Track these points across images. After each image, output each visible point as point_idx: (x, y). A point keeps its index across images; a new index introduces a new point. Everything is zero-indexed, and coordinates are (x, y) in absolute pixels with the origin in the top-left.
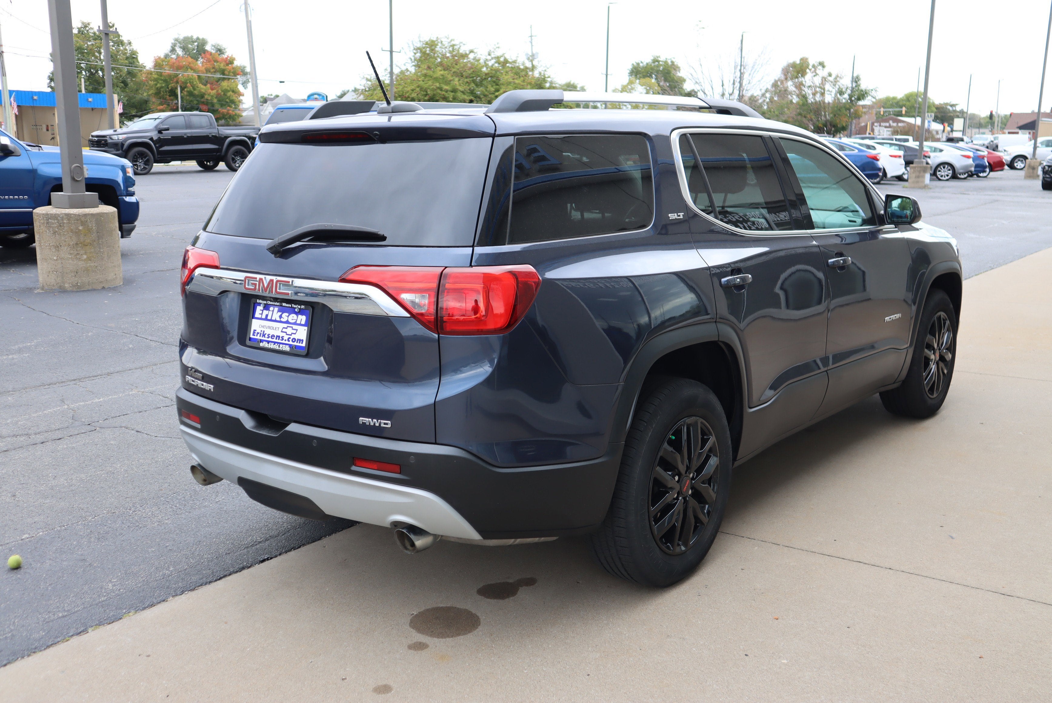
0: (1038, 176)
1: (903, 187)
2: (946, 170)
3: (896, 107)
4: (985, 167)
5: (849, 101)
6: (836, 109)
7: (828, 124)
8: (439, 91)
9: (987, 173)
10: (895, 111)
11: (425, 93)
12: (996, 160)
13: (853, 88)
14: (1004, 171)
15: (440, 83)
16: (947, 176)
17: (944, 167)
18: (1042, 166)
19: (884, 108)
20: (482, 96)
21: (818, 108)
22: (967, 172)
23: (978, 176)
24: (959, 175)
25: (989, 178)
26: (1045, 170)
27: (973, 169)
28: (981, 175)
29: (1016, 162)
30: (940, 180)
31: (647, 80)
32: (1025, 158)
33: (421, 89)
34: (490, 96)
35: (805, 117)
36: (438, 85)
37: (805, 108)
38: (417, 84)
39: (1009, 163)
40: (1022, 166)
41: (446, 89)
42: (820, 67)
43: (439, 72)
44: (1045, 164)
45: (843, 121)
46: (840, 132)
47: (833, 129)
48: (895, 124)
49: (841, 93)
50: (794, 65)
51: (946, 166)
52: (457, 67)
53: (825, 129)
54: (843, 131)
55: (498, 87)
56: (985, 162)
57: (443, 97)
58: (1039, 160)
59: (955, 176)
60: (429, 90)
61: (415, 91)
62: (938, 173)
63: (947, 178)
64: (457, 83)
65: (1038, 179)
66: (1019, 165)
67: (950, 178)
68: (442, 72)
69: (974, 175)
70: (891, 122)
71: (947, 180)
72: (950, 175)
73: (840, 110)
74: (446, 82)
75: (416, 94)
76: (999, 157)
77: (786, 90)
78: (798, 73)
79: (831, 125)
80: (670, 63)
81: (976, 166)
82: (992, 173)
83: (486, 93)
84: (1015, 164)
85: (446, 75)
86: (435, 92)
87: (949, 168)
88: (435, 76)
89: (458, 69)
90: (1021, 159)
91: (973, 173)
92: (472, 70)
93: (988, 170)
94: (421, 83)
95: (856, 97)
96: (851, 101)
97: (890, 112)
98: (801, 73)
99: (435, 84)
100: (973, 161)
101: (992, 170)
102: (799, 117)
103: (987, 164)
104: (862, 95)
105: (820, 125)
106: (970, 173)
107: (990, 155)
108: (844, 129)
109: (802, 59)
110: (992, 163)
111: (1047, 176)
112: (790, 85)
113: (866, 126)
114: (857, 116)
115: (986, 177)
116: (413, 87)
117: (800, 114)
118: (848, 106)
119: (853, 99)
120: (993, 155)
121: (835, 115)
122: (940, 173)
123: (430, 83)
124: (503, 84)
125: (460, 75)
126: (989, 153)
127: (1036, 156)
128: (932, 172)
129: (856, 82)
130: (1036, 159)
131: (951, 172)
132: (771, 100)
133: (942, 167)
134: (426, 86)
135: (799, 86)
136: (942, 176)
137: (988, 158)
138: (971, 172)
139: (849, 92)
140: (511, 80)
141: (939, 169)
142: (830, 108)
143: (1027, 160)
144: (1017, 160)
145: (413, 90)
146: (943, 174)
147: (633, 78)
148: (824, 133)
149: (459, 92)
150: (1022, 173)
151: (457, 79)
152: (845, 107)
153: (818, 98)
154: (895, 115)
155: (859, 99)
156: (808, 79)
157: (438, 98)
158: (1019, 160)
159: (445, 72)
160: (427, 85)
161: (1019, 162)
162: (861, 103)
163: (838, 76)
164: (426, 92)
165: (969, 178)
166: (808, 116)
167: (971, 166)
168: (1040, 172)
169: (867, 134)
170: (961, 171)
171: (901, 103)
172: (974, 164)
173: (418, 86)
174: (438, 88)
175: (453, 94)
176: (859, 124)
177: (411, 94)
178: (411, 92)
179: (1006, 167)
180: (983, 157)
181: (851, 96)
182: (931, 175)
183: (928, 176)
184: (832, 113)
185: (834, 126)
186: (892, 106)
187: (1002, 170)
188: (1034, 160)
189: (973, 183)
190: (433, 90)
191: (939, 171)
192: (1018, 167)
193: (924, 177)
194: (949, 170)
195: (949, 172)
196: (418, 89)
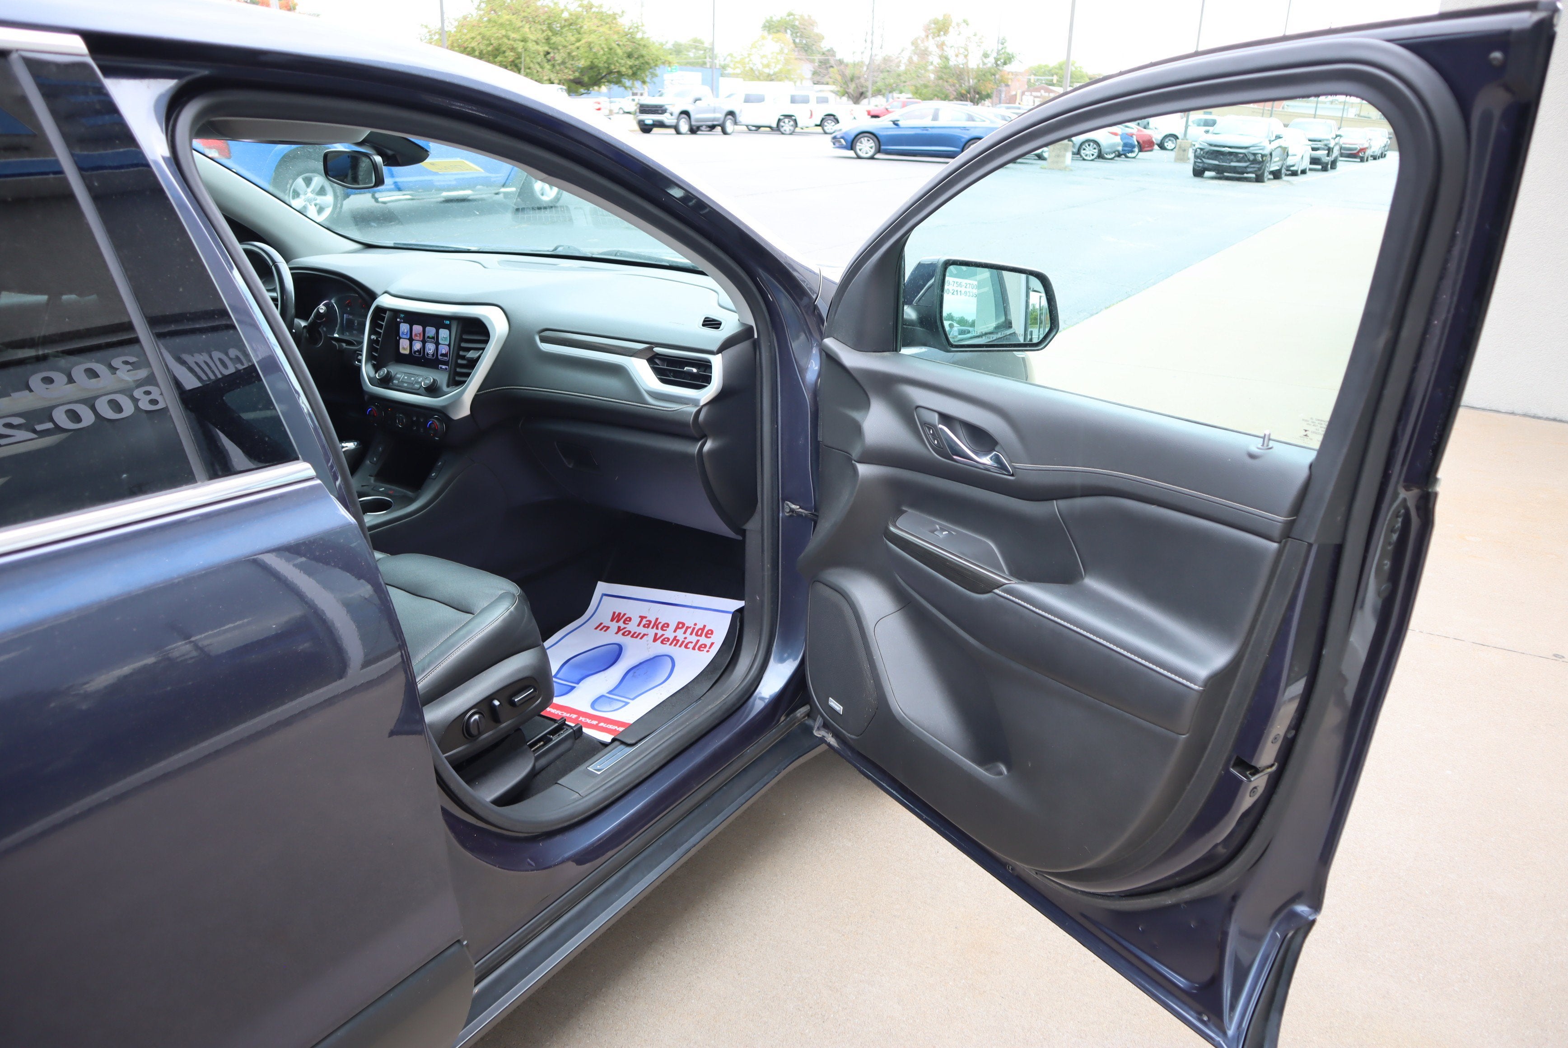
0: (1189, 159)
1: (1042, 168)
2: (1092, 149)
3: (1049, 76)
4: (1134, 147)
5: (995, 65)
6: (980, 73)
7: (972, 91)
8: (506, 40)
9: (1136, 153)
10: (1047, 80)
11: (488, 42)
12: (1146, 139)
13: (998, 52)
14: (1154, 151)
15: (507, 31)
16: (1093, 155)
17: (1089, 145)
18: (1194, 148)
19: (1035, 75)
20: (560, 48)
21: (960, 74)
22: (1114, 152)
23: (1127, 157)
24: (1105, 155)
25: (1138, 159)
26: (1196, 153)
27: (1120, 148)
28: (1129, 155)
29: (1167, 142)
30: (1084, 159)
31: (780, 35)
32: (1176, 137)
33: (483, 38)
34: (570, 47)
35: (947, 82)
36: (504, 32)
37: (948, 71)
38: (479, 32)
39: (1159, 142)
40: (1173, 146)
41: (513, 38)
42: (964, 24)
43: (505, 17)
44: (1197, 146)
45: (988, 88)
46: (984, 100)
47: (977, 96)
48: (1047, 94)
49: (986, 56)
50: (936, 22)
51: (1092, 144)
52: (529, 10)
53: (969, 95)
54: (987, 98)
55: (579, 36)
56: (1133, 141)
57: (510, 47)
58: (1190, 141)
59: (1100, 156)
60: (492, 39)
61: (475, 40)
62: (1082, 152)
63: (1092, 158)
64: (527, 30)
65: (1189, 162)
66: (1169, 145)
67: (1096, 158)
68: (508, 17)
69: (1122, 155)
70: (1042, 91)
71: (1092, 160)
72: (1096, 155)
73: (984, 75)
74: (514, 29)
75: (476, 44)
76: (1150, 136)
77: (926, 50)
78: (939, 31)
79: (974, 91)
80: (806, 17)
81: (1125, 145)
82: (1141, 154)
83: (565, 43)
84: (1166, 144)
85: (514, 21)
86: (500, 42)
87: (1095, 146)
88: (500, 21)
89: (529, 13)
90: (1172, 139)
91: (1121, 153)
92: (546, 15)
93: (1136, 150)
94: (482, 30)
95: (1002, 61)
96: (997, 65)
97: (1042, 80)
98: (944, 30)
99: (500, 32)
100: (1121, 139)
101: (1141, 150)
102: (940, 82)
103: (1136, 143)
104: (1008, 60)
105: (964, 92)
106: (1117, 153)
107: (1141, 133)
108: (988, 96)
109: (944, 16)
110: (1141, 142)
111: (1199, 161)
112: (931, 44)
113: (1016, 95)
114: (1003, 82)
115: (1134, 158)
116: (473, 35)
117: (941, 78)
118: (993, 71)
119: (999, 62)
120: (1144, 133)
121: (979, 81)
122: (1084, 151)
123: (494, 29)
124: (585, 33)
125: (532, 20)
126: (1139, 130)
127: (1188, 136)
128: (1075, 150)
129: (1002, 44)
130: (1187, 140)
131: (1096, 151)
132: (910, 61)
133: (1087, 145)
134: (488, 34)
135: (941, 46)
136: (1086, 155)
137: (1137, 136)
138: (1118, 151)
139: (995, 55)
140: (594, 28)
141: (1084, 147)
142: (974, 73)
143: (1178, 140)
144: (1167, 140)
145: (473, 38)
146: (1088, 153)
147: (766, 33)
148: (967, 101)
149: (530, 41)
150: (1172, 155)
151: (527, 26)
152: (990, 72)
153: (961, 60)
154: (1047, 84)
155: (1005, 63)
156: (951, 39)
157: (504, 49)
158: (1170, 140)
159: (513, 17)
160: (491, 32)
161: (1170, 142)
162: (1007, 68)
163: (982, 36)
164: (490, 41)
165: (1116, 158)
166: (950, 80)
167: (1118, 145)
168: (1191, 155)
169: (1017, 103)
170: (1108, 150)
171: (1053, 71)
172: (1122, 143)
173: (480, 34)
174: (504, 36)
175: (523, 43)
176: (1009, 92)
177: (470, 43)
178: (470, 40)
179: (1156, 147)
180: (1131, 135)
181: (997, 60)
182: (1074, 154)
183: (1069, 155)
184: (976, 78)
185: (978, 93)
186: (1044, 74)
187: (1151, 150)
188: (1186, 141)
189: (1120, 164)
190: (498, 38)
191: (1084, 149)
192: (1168, 148)
193: (1064, 156)
194: (1095, 149)
195: (1095, 151)
196: (479, 37)
